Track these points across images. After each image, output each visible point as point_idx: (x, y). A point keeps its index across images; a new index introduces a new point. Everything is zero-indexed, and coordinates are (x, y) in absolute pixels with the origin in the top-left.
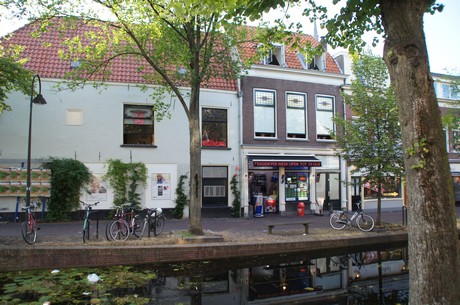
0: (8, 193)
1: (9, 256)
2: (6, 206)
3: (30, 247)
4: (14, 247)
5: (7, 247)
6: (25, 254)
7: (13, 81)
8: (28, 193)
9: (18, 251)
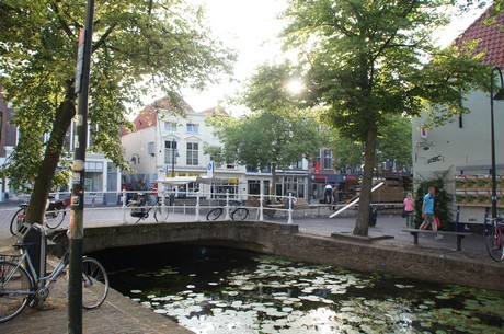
0: (475, 203)
1: (473, 271)
2: (474, 217)
3: (496, 265)
4: (479, 262)
5: (471, 261)
6: (491, 271)
7: (470, 81)
8: (494, 203)
9: (482, 267)
